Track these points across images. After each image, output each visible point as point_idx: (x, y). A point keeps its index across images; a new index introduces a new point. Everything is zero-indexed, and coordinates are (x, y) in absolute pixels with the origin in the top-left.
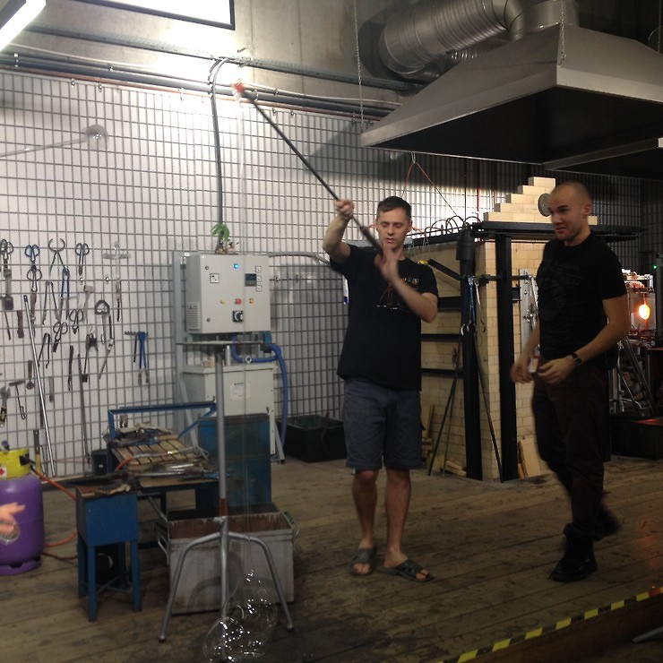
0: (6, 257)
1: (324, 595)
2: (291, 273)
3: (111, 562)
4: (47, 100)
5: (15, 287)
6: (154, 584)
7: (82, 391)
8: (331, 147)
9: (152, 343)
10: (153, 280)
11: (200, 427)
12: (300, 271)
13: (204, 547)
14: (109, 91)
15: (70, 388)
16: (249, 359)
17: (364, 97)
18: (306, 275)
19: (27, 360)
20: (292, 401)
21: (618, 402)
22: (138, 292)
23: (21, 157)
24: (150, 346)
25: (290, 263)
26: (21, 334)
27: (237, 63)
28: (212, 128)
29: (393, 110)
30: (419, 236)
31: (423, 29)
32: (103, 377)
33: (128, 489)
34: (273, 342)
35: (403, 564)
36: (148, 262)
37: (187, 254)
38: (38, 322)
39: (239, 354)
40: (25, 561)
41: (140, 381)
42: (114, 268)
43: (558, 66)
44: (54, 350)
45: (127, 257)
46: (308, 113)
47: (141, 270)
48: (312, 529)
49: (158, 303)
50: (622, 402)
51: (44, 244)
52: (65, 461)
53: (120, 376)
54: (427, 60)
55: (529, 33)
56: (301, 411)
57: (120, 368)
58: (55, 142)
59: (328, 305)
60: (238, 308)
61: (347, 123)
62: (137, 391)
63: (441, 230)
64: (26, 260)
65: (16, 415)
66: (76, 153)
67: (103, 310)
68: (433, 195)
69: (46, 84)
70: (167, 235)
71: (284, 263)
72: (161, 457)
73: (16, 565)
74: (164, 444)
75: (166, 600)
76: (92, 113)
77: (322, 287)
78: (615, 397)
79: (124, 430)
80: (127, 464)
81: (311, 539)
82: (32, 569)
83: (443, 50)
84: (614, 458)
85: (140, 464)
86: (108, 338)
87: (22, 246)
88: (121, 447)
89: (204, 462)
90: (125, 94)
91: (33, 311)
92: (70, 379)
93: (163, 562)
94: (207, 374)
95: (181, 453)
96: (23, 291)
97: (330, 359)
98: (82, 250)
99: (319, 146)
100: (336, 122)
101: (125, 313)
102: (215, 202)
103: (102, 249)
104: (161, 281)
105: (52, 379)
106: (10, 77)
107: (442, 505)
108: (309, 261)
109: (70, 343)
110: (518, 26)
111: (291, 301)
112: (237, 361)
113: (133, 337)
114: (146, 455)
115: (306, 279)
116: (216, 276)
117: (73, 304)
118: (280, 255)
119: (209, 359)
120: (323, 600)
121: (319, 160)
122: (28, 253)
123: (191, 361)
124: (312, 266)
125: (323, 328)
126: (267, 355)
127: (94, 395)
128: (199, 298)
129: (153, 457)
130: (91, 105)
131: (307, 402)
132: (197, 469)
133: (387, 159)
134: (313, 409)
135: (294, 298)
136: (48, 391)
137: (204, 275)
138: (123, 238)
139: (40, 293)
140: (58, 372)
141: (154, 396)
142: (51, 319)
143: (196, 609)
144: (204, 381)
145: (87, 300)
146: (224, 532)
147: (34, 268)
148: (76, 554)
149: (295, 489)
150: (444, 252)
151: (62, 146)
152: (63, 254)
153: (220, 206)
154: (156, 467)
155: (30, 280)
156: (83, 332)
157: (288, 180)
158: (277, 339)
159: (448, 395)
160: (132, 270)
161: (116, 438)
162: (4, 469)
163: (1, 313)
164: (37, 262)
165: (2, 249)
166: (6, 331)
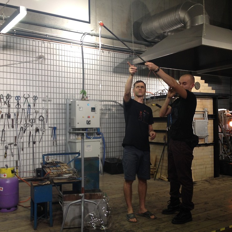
0: (9, 100)
1: (117, 223)
2: (107, 107)
3: (42, 208)
4: (25, 46)
5: (11, 110)
6: (57, 217)
7: (33, 147)
8: (122, 64)
9: (58, 131)
10: (59, 109)
11: (75, 161)
12: (110, 107)
13: (75, 204)
14: (46, 44)
15: (29, 146)
16: (92, 137)
17: (134, 47)
18: (113, 108)
19: (15, 136)
20: (106, 152)
21: (222, 156)
22: (54, 113)
23: (15, 66)
24: (57, 132)
25: (107, 104)
26: (13, 127)
27: (91, 35)
28: (81, 57)
29: (144, 52)
30: (152, 96)
31: (155, 24)
32: (41, 142)
33: (49, 183)
34: (101, 131)
35: (146, 212)
36: (58, 102)
37: (71, 100)
38: (19, 123)
39: (88, 135)
40: (12, 207)
41: (54, 144)
42: (46, 105)
43: (203, 38)
44: (24, 133)
45: (50, 101)
46: (115, 52)
47: (55, 105)
48: (113, 198)
49: (61, 117)
50: (223, 156)
51: (22, 96)
52: (26, 172)
53: (47, 142)
54: (156, 35)
55: (192, 26)
56: (109, 156)
57: (47, 140)
58: (27, 61)
59: (120, 119)
60: (89, 119)
61: (128, 56)
62: (53, 147)
63: (160, 94)
64: (16, 101)
65: (10, 155)
66: (34, 65)
67: (42, 119)
68: (157, 81)
69: (25, 41)
70: (65, 94)
71: (105, 104)
72: (61, 172)
73: (9, 209)
74: (62, 167)
75: (62, 223)
76: (40, 51)
77: (118, 113)
78: (221, 154)
79: (48, 162)
80: (49, 174)
81: (113, 202)
82: (14, 211)
83: (162, 32)
84: (221, 176)
85: (53, 174)
86: (43, 129)
87: (14, 96)
88: (47, 168)
89: (76, 174)
90: (52, 45)
91: (17, 119)
92: (29, 143)
93: (61, 209)
94: (77, 142)
95: (68, 170)
96: (14, 112)
97: (120, 138)
98: (35, 98)
99: (118, 64)
100: (124, 55)
101: (49, 120)
102: (82, 82)
103: (42, 98)
104: (62, 109)
105: (23, 143)
106: (12, 38)
107: (160, 191)
108: (114, 103)
109: (30, 130)
110: (189, 24)
111: (107, 117)
112: (88, 138)
113: (52, 129)
114: (56, 171)
115: (112, 110)
116: (81, 108)
117: (31, 117)
118: (104, 101)
119: (78, 137)
120: (117, 225)
121: (118, 68)
122: (16, 99)
123: (71, 138)
124: (115, 105)
125: (118, 127)
126: (98, 136)
127: (37, 148)
128: (75, 116)
129: (58, 172)
130: (40, 48)
131: (112, 153)
132: (74, 176)
133: (141, 69)
134: (114, 155)
135: (108, 116)
136: (21, 147)
137: (77, 108)
138: (49, 94)
139: (20, 113)
140: (25, 140)
141: (58, 150)
142: (23, 122)
143: (72, 227)
144: (76, 145)
145: (36, 115)
146: (83, 200)
147: (18, 104)
148: (30, 205)
149: (107, 184)
150: (161, 101)
151: (29, 62)
152: (28, 99)
153: (83, 84)
154: (59, 175)
155: (17, 108)
156: (34, 127)
157: (107, 75)
158: (102, 131)
159: (162, 152)
160: (52, 105)
161: (45, 164)
162: (6, 175)
163: (6, 120)
164: (19, 102)
165: (8, 97)
166: (8, 126)
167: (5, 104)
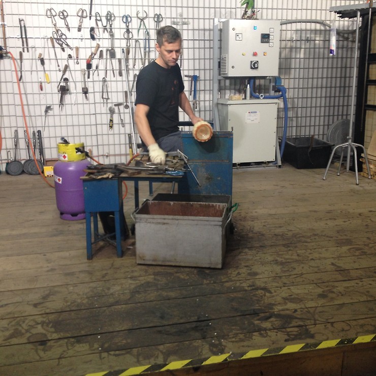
0: (111, 23)
2: (303, 35)
5: (117, 43)
9: (202, 83)
10: (204, 40)
12: (311, 34)
18: (315, 37)
19: (124, 90)
22: (194, 48)
24: (201, 85)
26: (121, 74)
36: (202, 27)
37: (223, 20)
38: (131, 66)
39: (255, 92)
40: (80, 213)
45: (187, 24)
47: (196, 33)
49: (207, 56)
51: (134, 14)
60: (255, 59)
64: (124, 26)
65: (119, 124)
70: (215, 8)
82: (84, 218)
87: (120, 15)
91: (127, 60)
94: (230, 104)
96: (122, 46)
98: (158, 18)
101: (185, 62)
103: (171, 18)
108: (318, 26)
111: (302, 56)
112: (252, 97)
113: (190, 79)
115: (315, 40)
116: (240, 35)
117: (152, 56)
120: (243, 270)
122: (125, 20)
123: (227, 96)
124: (321, 30)
125: (325, 76)
128: (227, 52)
132: (162, 167)
135: (305, 54)
137: (232, 34)
139: (132, 48)
142: (139, 65)
144: (228, 109)
147: (128, 31)
152: (146, 21)
155: (125, 39)
160: (191, 32)
162: (66, 155)
163: (108, 60)
164: (130, 27)
165: (109, 18)
166: (112, 71)
167: (106, 31)
